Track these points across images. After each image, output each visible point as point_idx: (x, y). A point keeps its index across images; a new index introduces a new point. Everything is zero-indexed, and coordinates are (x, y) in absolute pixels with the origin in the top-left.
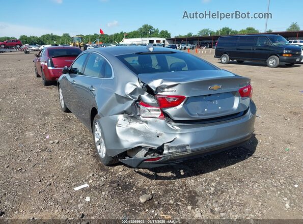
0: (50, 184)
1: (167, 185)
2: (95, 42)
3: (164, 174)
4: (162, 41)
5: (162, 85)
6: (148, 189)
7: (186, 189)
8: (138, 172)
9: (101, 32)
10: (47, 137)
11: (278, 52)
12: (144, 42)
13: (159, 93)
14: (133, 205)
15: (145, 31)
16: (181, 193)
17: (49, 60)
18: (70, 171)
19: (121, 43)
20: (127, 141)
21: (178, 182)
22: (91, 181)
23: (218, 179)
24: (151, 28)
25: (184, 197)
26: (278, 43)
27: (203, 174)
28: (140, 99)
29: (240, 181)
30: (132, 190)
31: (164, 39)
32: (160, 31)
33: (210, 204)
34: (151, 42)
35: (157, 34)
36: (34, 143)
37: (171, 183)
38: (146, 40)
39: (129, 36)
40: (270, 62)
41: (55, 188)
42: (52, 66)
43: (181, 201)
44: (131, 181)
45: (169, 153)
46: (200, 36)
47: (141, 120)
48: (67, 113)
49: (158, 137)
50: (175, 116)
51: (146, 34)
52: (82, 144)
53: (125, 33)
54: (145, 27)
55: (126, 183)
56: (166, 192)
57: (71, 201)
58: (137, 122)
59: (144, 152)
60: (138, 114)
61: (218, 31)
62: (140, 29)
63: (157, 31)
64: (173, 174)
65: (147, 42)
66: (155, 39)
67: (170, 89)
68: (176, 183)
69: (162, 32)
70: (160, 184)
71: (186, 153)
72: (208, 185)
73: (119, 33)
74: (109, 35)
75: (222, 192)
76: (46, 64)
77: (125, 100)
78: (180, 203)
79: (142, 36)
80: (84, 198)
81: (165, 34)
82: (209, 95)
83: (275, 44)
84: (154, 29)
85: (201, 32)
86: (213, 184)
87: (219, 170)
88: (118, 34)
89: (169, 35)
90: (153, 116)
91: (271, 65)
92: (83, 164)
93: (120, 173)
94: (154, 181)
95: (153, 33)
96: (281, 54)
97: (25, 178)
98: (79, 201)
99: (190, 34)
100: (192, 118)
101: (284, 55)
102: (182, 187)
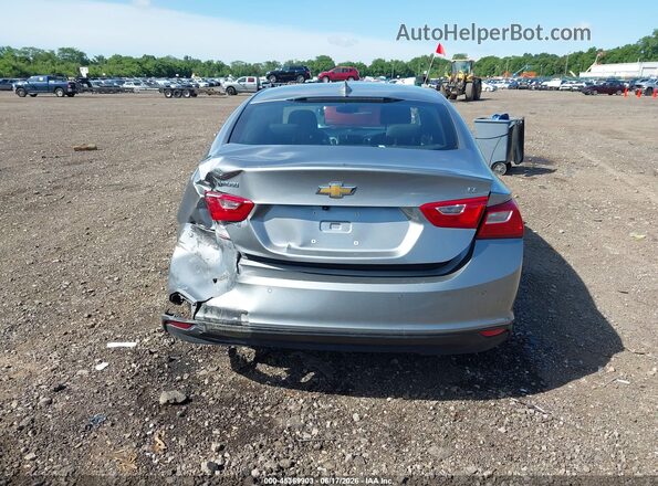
12: (646, 74)
19: (582, 75)
38: (653, 69)
39: (608, 58)
45: (205, 319)
49: (214, 280)
53: (601, 50)
67: (231, 181)
71: (239, 329)
73: (585, 51)
74: (560, 56)
80: (101, 362)
88: (581, 53)
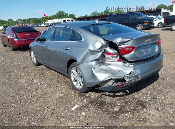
0: (55, 109)
1: (124, 99)
2: (30, 23)
3: (119, 94)
4: (71, 20)
5: (122, 41)
6: (115, 103)
7: (135, 100)
8: (103, 94)
9: (45, 15)
10: (35, 81)
11: (141, 22)
12: (60, 21)
13: (119, 46)
14: (112, 113)
15: (60, 15)
16: (134, 102)
17: (15, 35)
18: (63, 99)
19: (46, 23)
20: (102, 76)
21: (129, 97)
22: (79, 103)
23: (149, 92)
24: (63, 13)
25: (137, 104)
26: (141, 17)
27: (139, 90)
28: (105, 51)
29: (161, 92)
30: (106, 105)
31: (72, 19)
32: (69, 14)
33: (154, 106)
34: (65, 21)
35: (68, 16)
36: (28, 86)
37: (125, 98)
38: (61, 20)
39: (50, 18)
40: (138, 27)
41: (59, 110)
42: (17, 38)
43: (137, 107)
44: (102, 100)
45: (130, 80)
46: (92, 16)
47: (106, 64)
48: (38, 66)
49: (120, 72)
50: (130, 59)
51: (61, 17)
52: (59, 83)
53: (48, 17)
54: (60, 12)
55: (100, 101)
56: (126, 103)
57: (74, 117)
58: (104, 65)
59: (112, 82)
60: (104, 60)
61: (102, 13)
62: (57, 14)
63: (67, 14)
64: (123, 93)
65: (62, 21)
66: (66, 19)
67: (127, 43)
68: (128, 97)
69: (70, 15)
70: (120, 99)
71: (139, 79)
72: (146, 96)
74: (38, 18)
75: (156, 99)
76: (13, 37)
77: (95, 52)
78: (137, 108)
79: (59, 18)
80: (81, 114)
81: (72, 16)
82: (145, 45)
83: (139, 18)
84: (65, 13)
85: (92, 14)
86: (149, 95)
87: (147, 87)
89: (74, 16)
90: (114, 60)
91: (139, 29)
92: (68, 94)
93: (93, 96)
94: (116, 99)
95: (65, 15)
96: (144, 23)
97: (37, 107)
98: (79, 115)
99: (86, 15)
100: (139, 59)
101: (145, 23)
102: (133, 99)
